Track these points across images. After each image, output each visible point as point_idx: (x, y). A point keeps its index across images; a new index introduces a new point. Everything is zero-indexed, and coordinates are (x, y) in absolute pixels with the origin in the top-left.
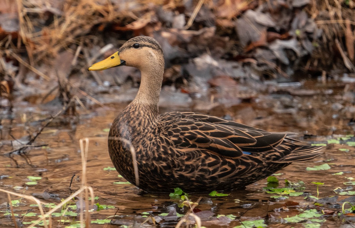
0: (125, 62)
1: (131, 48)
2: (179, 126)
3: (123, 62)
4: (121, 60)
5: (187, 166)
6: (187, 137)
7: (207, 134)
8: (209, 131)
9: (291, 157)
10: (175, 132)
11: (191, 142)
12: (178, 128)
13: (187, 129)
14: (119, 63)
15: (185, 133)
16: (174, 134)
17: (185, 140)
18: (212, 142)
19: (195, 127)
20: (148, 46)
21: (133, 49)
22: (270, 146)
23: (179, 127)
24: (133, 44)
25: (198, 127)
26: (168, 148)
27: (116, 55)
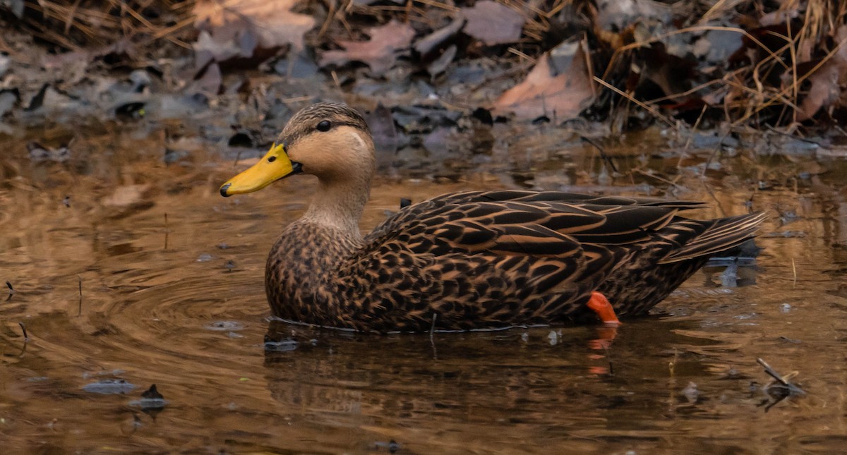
0: (300, 165)
1: (313, 133)
2: (422, 221)
3: (296, 165)
4: (293, 163)
5: (448, 284)
6: (441, 235)
7: (487, 222)
8: (491, 216)
9: (695, 247)
10: (413, 234)
11: (452, 245)
12: (420, 225)
13: (441, 221)
14: (290, 169)
15: (435, 230)
16: (412, 237)
17: (437, 242)
18: (500, 233)
19: (458, 213)
20: (347, 124)
21: (317, 134)
22: (640, 229)
23: (423, 223)
24: (316, 124)
25: (465, 212)
26: (397, 255)
27: (278, 152)
